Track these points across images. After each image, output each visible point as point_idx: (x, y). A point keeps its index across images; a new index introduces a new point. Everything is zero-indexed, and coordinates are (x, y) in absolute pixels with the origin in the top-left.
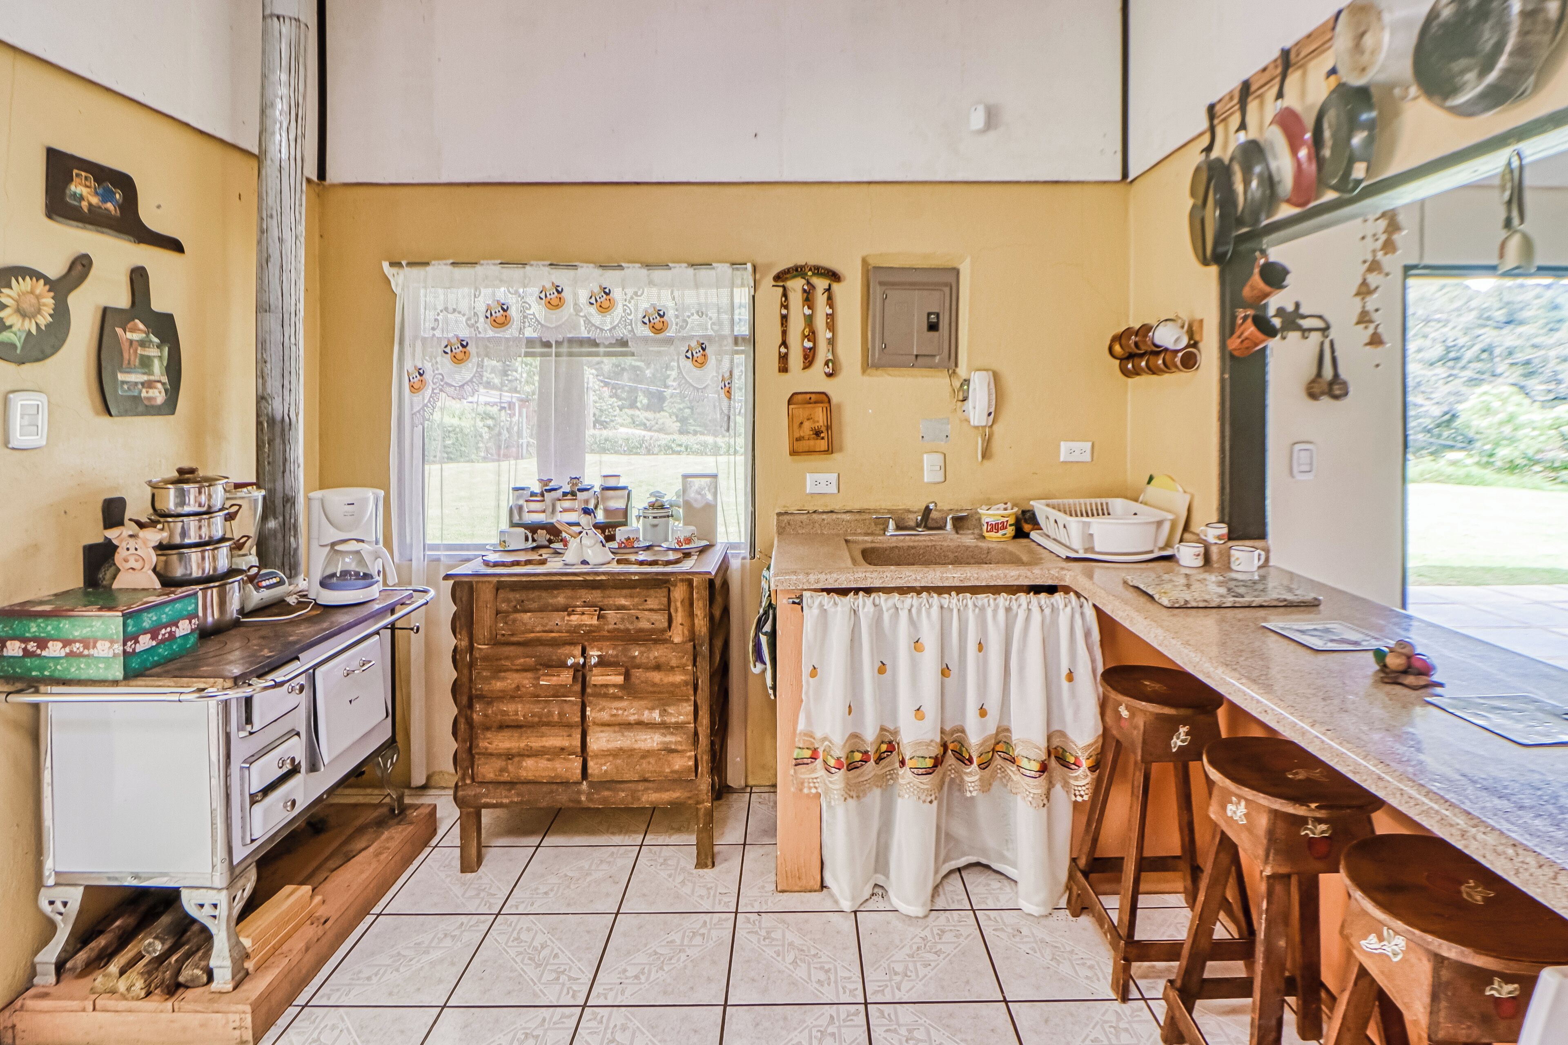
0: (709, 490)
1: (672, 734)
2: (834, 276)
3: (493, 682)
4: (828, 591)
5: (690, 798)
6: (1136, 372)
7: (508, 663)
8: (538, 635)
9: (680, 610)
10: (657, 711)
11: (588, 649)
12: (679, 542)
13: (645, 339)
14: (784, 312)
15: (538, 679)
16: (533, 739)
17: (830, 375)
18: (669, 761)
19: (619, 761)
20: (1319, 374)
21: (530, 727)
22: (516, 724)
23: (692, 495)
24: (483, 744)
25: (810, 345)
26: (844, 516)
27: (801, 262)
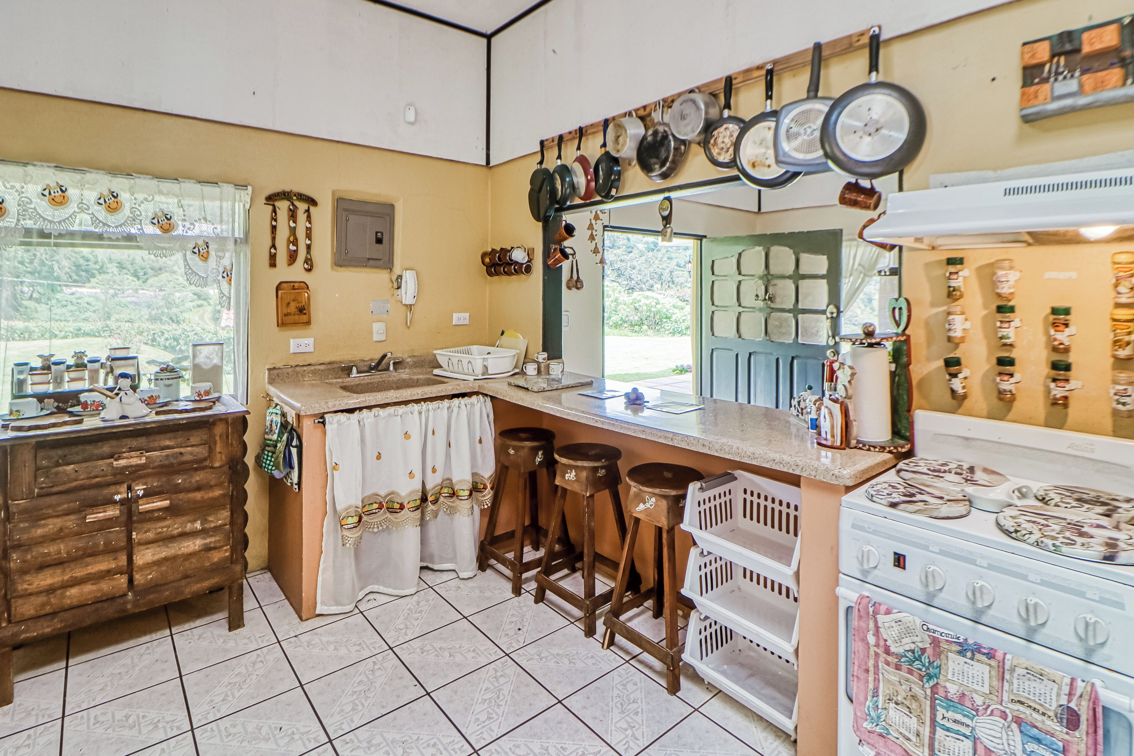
0: (217, 355)
1: (212, 536)
2: (312, 202)
3: (33, 530)
4: (342, 411)
5: (226, 580)
6: (497, 273)
7: (50, 511)
8: (82, 482)
9: (218, 442)
10: (199, 522)
11: (133, 485)
12: (199, 395)
13: (154, 236)
14: (274, 223)
15: (85, 518)
16: (77, 570)
17: (309, 270)
18: (208, 558)
19: (164, 568)
20: (572, 277)
21: (72, 561)
22: (58, 561)
23: (201, 359)
24: (22, 587)
25: (294, 248)
26: (319, 367)
27: (287, 189)
